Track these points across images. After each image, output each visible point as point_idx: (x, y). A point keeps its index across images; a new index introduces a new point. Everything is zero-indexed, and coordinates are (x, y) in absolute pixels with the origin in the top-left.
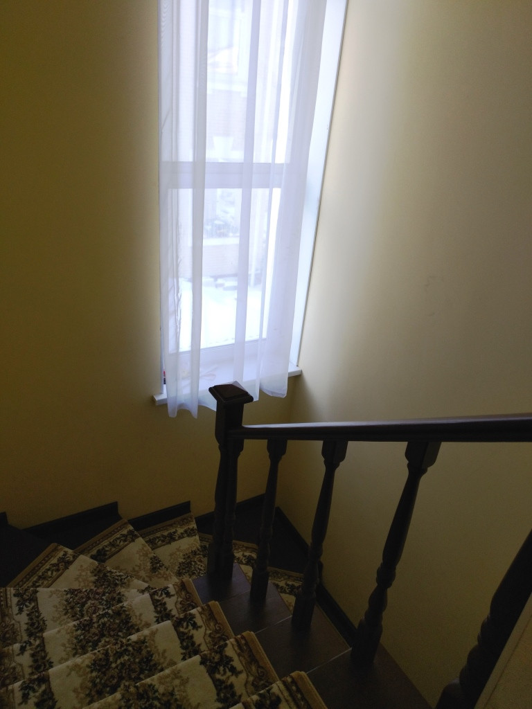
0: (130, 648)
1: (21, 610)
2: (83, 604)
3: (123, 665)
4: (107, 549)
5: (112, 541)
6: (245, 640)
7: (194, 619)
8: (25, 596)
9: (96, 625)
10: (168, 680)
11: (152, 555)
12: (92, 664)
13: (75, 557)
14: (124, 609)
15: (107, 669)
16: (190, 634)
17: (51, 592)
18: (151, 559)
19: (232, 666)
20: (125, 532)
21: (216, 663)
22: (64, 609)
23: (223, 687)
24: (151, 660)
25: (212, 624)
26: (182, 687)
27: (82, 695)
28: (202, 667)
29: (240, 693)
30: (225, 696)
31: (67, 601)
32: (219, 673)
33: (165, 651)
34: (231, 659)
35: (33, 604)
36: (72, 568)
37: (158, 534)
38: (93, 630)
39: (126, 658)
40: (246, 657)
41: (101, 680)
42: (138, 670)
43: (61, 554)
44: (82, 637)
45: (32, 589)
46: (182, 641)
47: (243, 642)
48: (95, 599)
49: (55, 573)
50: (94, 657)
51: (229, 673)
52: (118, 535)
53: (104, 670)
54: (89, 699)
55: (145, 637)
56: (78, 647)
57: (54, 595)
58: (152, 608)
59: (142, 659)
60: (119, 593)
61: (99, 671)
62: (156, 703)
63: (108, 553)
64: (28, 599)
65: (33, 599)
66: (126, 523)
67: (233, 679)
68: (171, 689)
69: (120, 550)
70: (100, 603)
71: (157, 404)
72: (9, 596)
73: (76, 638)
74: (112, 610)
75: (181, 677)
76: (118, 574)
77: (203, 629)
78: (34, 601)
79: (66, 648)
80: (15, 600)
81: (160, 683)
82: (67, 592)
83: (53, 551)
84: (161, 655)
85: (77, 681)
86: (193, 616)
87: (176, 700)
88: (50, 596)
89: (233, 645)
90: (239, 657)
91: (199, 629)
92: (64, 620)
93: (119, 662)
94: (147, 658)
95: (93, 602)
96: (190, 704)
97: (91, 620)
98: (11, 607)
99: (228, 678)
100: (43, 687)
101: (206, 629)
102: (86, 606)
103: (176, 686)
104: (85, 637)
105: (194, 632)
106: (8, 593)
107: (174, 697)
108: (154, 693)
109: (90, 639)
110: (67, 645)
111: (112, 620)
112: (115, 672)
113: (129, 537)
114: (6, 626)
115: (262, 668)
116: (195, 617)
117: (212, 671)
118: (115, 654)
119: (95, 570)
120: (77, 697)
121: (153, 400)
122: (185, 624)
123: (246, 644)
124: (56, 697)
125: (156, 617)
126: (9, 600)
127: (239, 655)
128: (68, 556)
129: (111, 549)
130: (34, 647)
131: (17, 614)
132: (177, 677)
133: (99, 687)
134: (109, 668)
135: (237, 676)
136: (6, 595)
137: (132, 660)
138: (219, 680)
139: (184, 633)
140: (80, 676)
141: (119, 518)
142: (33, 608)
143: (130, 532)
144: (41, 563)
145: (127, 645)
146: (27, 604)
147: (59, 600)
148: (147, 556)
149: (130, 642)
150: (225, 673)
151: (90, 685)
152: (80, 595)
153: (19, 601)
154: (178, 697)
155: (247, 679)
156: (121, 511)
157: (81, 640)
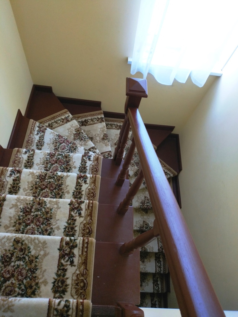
0: (56, 177)
1: (38, 134)
2: (61, 144)
3: (50, 182)
4: (89, 121)
5: (92, 118)
6: (93, 205)
7: (87, 179)
8: (41, 129)
9: (56, 157)
10: (53, 203)
11: (105, 133)
12: (39, 176)
13: (72, 120)
14: (69, 156)
15: (43, 181)
16: (82, 185)
17: (51, 132)
18: (104, 134)
19: (80, 213)
20: (99, 117)
21: (75, 207)
22: (53, 142)
23: (72, 218)
24: (61, 186)
25: (93, 185)
26: (56, 209)
27: (30, 185)
28: (69, 206)
29: (77, 225)
30: (70, 223)
31: (55, 139)
32: (74, 212)
33: (68, 186)
34: (82, 210)
35: (43, 134)
36: (69, 124)
37: (115, 123)
38: (54, 159)
39: (52, 180)
40: (89, 212)
41: (39, 184)
42: (54, 187)
43: (67, 116)
44: (48, 159)
45: (45, 127)
46: (77, 185)
47: (91, 205)
48: (66, 144)
49: (61, 123)
50: (41, 173)
51: (77, 215)
52: (96, 117)
53: (42, 180)
54: (31, 188)
55: (64, 176)
56: (45, 162)
57: (52, 134)
58: (80, 161)
59: (58, 184)
60: (76, 146)
61: (40, 180)
62: (43, 209)
63: (88, 123)
64: (42, 131)
65: (43, 132)
66: (101, 113)
67: (77, 218)
68: (52, 207)
69: (94, 124)
70: (67, 146)
71: (128, 63)
72: (35, 126)
73: (46, 158)
74: (65, 154)
75: (58, 205)
76: (85, 135)
77: (88, 185)
78: (44, 133)
79: (41, 160)
80: (37, 129)
81: (49, 203)
82: (57, 135)
83: (64, 113)
84: (66, 187)
85: (30, 179)
86: (86, 178)
87: (51, 213)
88: (50, 134)
89: (86, 204)
90: (85, 210)
91: (86, 184)
92: (51, 146)
93: (49, 180)
94: (60, 185)
95: (65, 144)
96: (55, 217)
97: (55, 154)
98: (35, 131)
99: (76, 216)
100: (18, 175)
101: (89, 186)
102: (62, 145)
103: (54, 208)
104: (49, 160)
105: (83, 184)
106: (36, 125)
107: (51, 211)
108: (45, 206)
109: (51, 161)
110: (42, 159)
111: (62, 158)
112: (45, 184)
113: (100, 120)
114: (30, 138)
115: (92, 220)
116: (87, 178)
117: (72, 210)
118: (49, 177)
119: (77, 129)
120: (28, 185)
121: (127, 59)
122: (82, 179)
123: (92, 207)
124: (21, 181)
125: (80, 166)
126: (35, 127)
127: (86, 210)
128: (69, 117)
129: (90, 122)
130: (30, 154)
131: (36, 135)
132: (56, 204)
133: (37, 186)
134: (44, 181)
135: (80, 217)
136: (35, 125)
137: (54, 182)
138: (72, 215)
139: (79, 183)
140: (32, 178)
141: (100, 109)
142: (42, 135)
143: (102, 118)
144: (58, 116)
145: (55, 176)
146: (41, 132)
147: (53, 137)
148: (103, 132)
149: (57, 175)
150: (76, 213)
151: (34, 183)
152: (61, 139)
153: (38, 130)
154: (53, 212)
155: (83, 221)
156: (102, 106)
157: (47, 160)
